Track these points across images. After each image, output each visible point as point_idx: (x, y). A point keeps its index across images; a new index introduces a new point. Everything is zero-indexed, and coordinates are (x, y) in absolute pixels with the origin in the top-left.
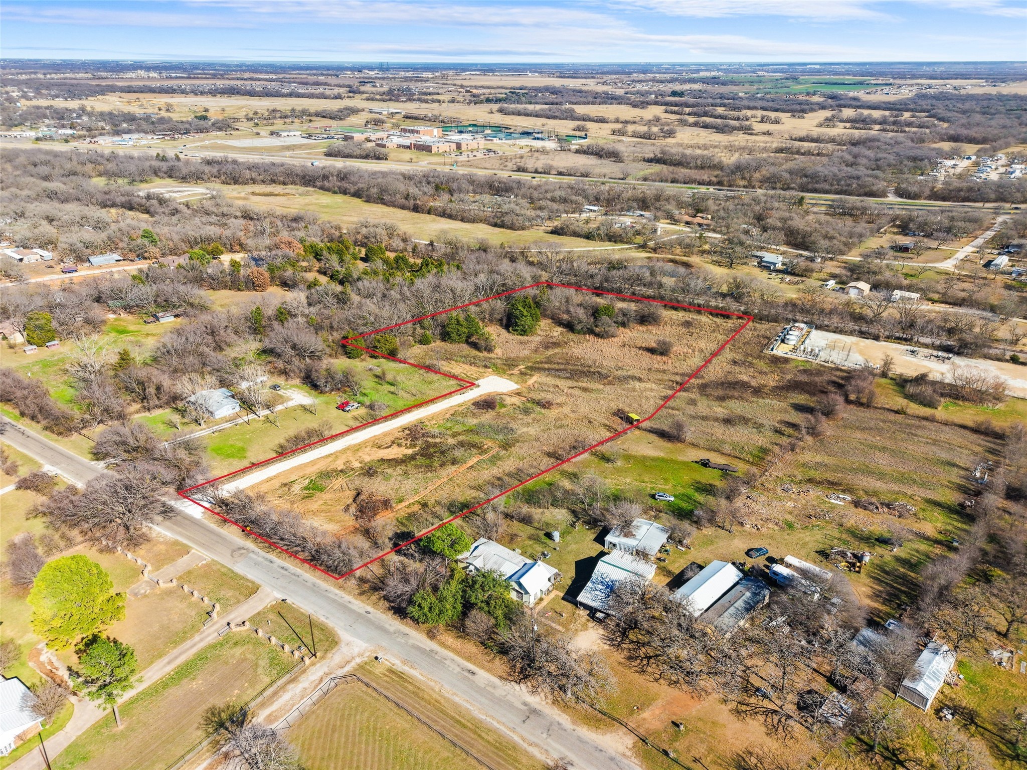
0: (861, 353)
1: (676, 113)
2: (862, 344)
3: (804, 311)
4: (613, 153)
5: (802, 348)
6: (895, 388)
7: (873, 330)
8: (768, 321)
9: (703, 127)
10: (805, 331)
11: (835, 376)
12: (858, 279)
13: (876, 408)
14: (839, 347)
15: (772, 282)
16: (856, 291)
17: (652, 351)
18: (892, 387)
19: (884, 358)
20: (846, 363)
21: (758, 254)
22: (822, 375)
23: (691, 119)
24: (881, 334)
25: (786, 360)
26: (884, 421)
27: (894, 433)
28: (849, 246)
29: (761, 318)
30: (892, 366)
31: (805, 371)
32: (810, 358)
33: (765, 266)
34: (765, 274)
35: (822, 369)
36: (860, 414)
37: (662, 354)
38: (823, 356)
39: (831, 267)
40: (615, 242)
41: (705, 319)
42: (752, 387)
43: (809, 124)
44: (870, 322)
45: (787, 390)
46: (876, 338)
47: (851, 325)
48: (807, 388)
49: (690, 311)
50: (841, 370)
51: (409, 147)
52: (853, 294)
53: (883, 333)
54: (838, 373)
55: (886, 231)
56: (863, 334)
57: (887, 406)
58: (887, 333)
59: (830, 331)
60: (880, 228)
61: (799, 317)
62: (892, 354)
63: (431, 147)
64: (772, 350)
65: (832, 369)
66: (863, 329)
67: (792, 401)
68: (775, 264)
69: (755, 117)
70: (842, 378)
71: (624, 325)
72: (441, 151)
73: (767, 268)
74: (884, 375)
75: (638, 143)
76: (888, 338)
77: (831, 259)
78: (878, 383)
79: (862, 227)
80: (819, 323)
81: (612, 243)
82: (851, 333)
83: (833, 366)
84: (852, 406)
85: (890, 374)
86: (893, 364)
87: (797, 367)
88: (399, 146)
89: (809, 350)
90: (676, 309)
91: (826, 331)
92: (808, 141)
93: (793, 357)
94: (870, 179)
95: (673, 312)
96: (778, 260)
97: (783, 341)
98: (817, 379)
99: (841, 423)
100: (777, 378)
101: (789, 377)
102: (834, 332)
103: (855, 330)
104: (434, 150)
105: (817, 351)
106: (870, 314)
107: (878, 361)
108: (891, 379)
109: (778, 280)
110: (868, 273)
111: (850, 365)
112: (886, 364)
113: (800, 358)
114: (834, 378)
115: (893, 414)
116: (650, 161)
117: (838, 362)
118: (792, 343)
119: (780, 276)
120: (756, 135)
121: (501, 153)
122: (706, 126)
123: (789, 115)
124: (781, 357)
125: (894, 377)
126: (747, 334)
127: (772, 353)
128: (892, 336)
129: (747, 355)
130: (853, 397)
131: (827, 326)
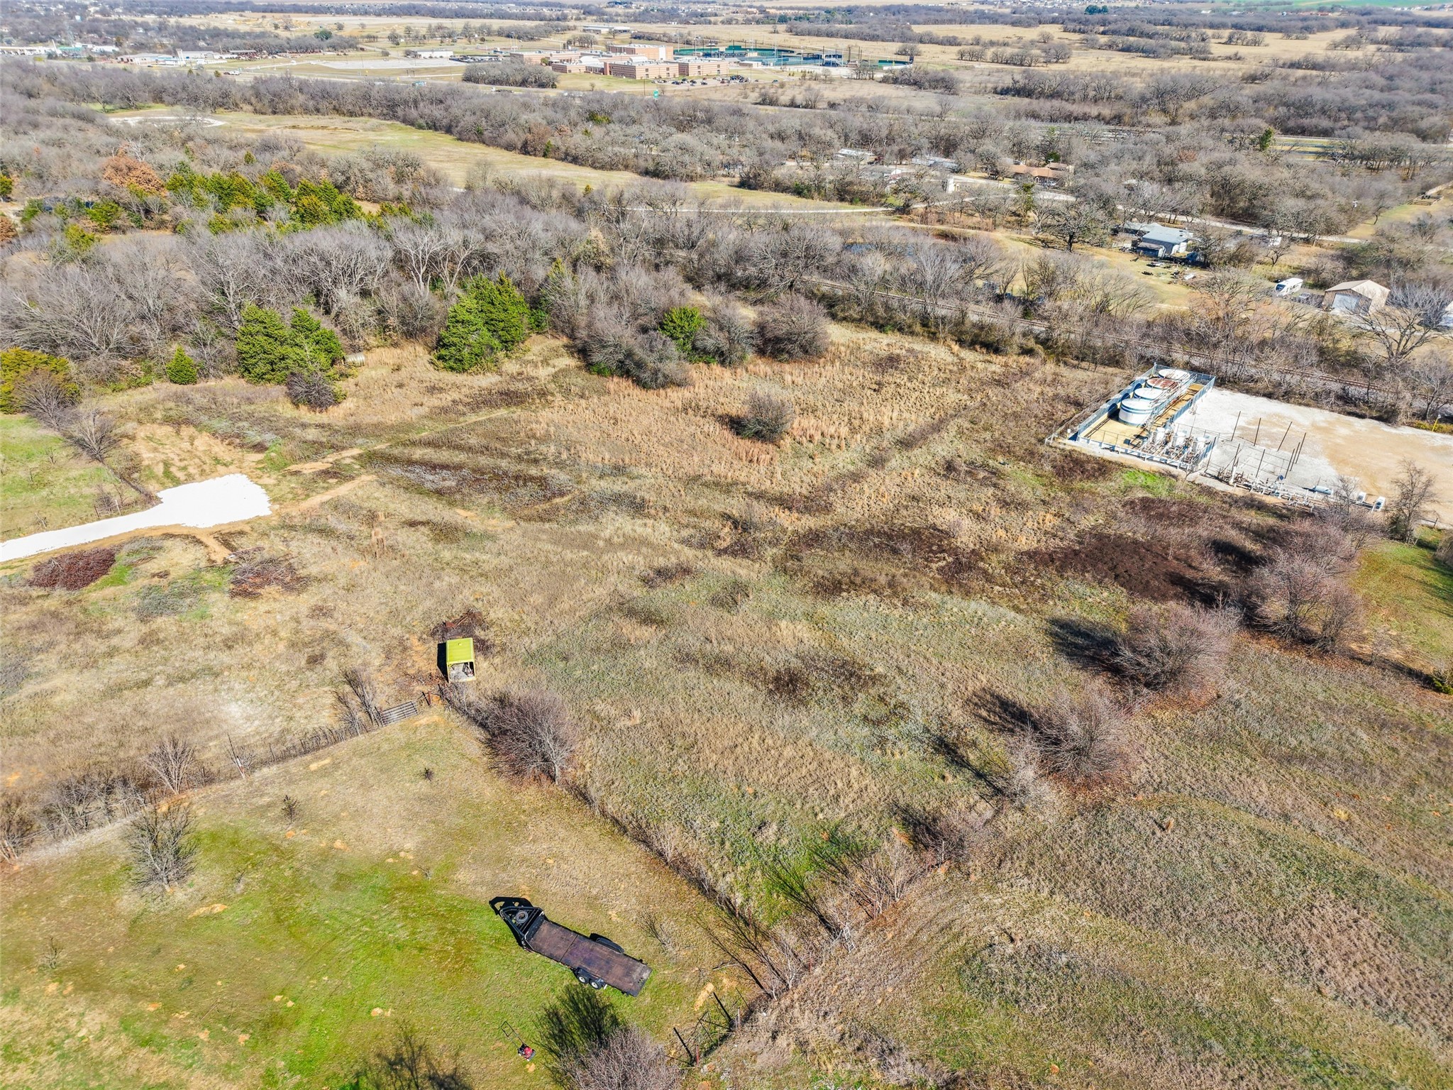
0: (1336, 457)
1: (1080, 31)
2: (1344, 431)
3: (1197, 340)
4: (943, 80)
5: (1161, 435)
6: (1433, 578)
7: (1383, 395)
8: (1095, 362)
9: (1123, 50)
10: (1183, 390)
11: (1238, 526)
12: (1362, 277)
13: (1355, 658)
14: (1271, 436)
15: (1151, 281)
16: (1352, 302)
17: (736, 425)
18: (1419, 574)
19: (1404, 477)
20: (1281, 487)
21: (1136, 225)
22: (1194, 522)
23: (1103, 39)
24: (1402, 406)
25: (1103, 469)
26: (1378, 724)
27: (1412, 787)
28: (1353, 216)
29: (1084, 354)
30: (1426, 506)
31: (1147, 506)
32: (1176, 466)
33: (1146, 249)
34: (1143, 264)
35: (1203, 500)
36: (1292, 682)
37: (758, 436)
38: (1217, 459)
39: (1302, 256)
40: (851, 202)
41: (940, 353)
42: (954, 551)
43: (1316, 46)
44: (1375, 372)
45: (1061, 571)
46: (1387, 416)
47: (1318, 379)
48: (1131, 564)
49: (912, 333)
50: (1261, 507)
51: (602, 71)
52: (1340, 308)
53: (1409, 402)
54: (1251, 518)
55: (1439, 193)
56: (1348, 404)
57: (1396, 654)
58: (1420, 404)
59: (1257, 394)
60: (1429, 187)
61: (1179, 356)
62: (1430, 465)
63: (634, 68)
64: (1074, 438)
65: (1234, 501)
66: (1353, 391)
67: (1060, 612)
68: (1169, 246)
69: (1219, 37)
70: (1259, 535)
71: (723, 357)
72: (652, 77)
73: (1152, 253)
74: (1397, 530)
75: (998, 71)
76: (1422, 418)
77: (1307, 241)
78: (1371, 560)
79: (1389, 181)
80: (1230, 370)
81: (846, 204)
82: (1316, 399)
83: (1239, 492)
84: (1264, 646)
85: (1418, 531)
86: (1432, 498)
87: (1128, 489)
88: (589, 70)
89: (1180, 441)
90: (880, 326)
91: (1248, 391)
92: (1307, 68)
93: (1129, 460)
94: (1417, 108)
95: (874, 334)
96: (1180, 240)
97: (1114, 414)
98: (1175, 534)
99: (1206, 720)
100: (1050, 521)
101: (1087, 522)
102: (1269, 396)
103: (1328, 393)
104: (640, 74)
105: (1201, 447)
106: (1376, 351)
107: (1385, 485)
108: (1422, 544)
109: (1168, 278)
110: (1388, 263)
111: (1296, 491)
112: (1407, 496)
113: (1145, 465)
114: (1233, 535)
115: (1413, 688)
116: (1005, 92)
117: (1255, 482)
118: (1137, 419)
119: (1175, 268)
120: (1214, 60)
121: (752, 80)
122: (1127, 49)
123: (1280, 35)
124: (1089, 459)
125: (1430, 537)
126: (1029, 393)
127: (1069, 444)
128: (1435, 412)
129: (1000, 447)
130: (1275, 608)
131: (1252, 379)
